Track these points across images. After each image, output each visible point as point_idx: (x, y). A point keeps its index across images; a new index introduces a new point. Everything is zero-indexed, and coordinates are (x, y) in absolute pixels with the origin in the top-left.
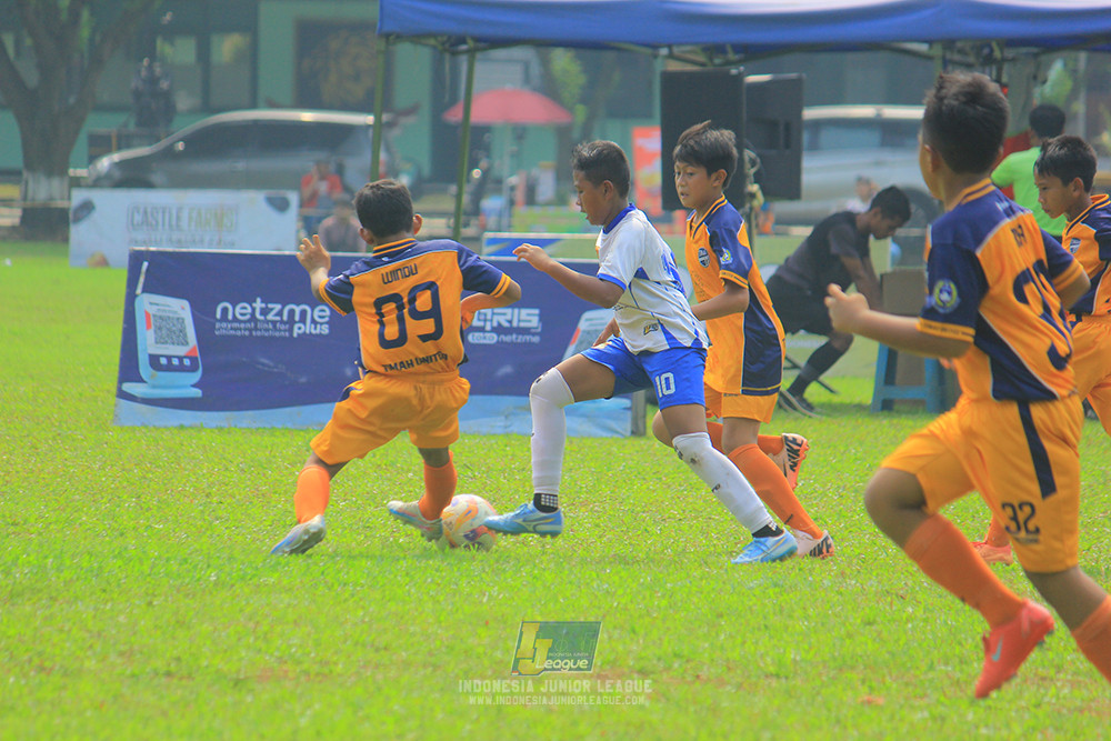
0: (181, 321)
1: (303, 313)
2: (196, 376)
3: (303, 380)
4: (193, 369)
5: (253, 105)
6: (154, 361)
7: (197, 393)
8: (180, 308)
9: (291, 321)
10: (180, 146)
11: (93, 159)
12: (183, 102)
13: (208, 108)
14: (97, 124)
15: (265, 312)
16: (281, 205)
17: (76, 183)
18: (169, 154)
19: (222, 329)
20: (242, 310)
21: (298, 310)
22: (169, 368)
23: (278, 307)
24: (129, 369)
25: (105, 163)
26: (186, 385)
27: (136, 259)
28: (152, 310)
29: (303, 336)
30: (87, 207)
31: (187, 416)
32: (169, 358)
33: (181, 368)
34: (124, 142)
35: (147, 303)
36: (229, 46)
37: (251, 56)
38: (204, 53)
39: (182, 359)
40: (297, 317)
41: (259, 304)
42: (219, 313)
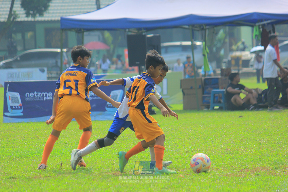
0: (17, 98)
1: (46, 95)
2: (22, 111)
3: (47, 110)
4: (21, 109)
5: (36, 48)
6: (12, 107)
7: (22, 114)
8: (17, 95)
9: (43, 96)
10: (19, 59)
12: (19, 48)
13: (25, 49)
15: (37, 95)
16: (43, 71)
18: (16, 61)
19: (27, 99)
20: (31, 95)
21: (45, 94)
22: (15, 109)
23: (40, 93)
24: (6, 110)
25: (2, 63)
26: (20, 113)
27: (6, 84)
28: (10, 95)
29: (46, 100)
31: (20, 120)
32: (15, 107)
33: (18, 109)
34: (6, 58)
36: (29, 35)
37: (35, 37)
38: (23, 37)
39: (18, 107)
40: (45, 96)
41: (35, 93)
42: (26, 96)
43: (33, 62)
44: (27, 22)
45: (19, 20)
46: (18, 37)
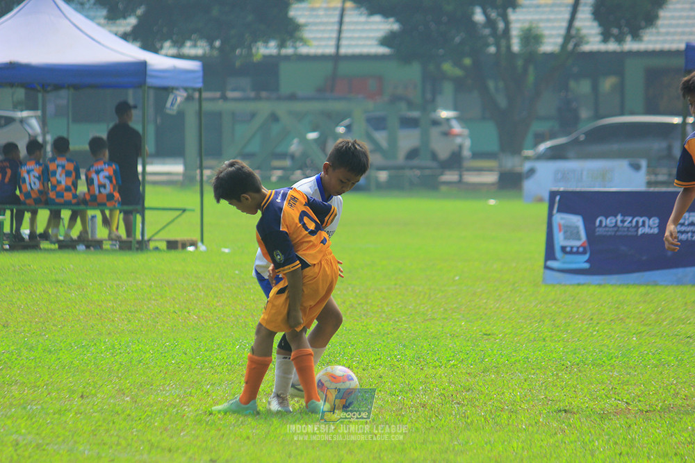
0: (577, 228)
1: (644, 222)
2: (586, 257)
3: (644, 258)
4: (584, 253)
5: (622, 114)
6: (563, 249)
7: (587, 266)
8: (577, 221)
9: (637, 226)
10: (582, 138)
11: (536, 144)
12: (584, 114)
13: (598, 116)
14: (537, 127)
15: (623, 222)
16: (636, 167)
17: (527, 158)
18: (576, 142)
19: (599, 231)
20: (610, 221)
21: (641, 220)
22: (571, 253)
23: (629, 219)
24: (550, 254)
25: (542, 147)
26: (581, 262)
27: (553, 195)
28: (562, 222)
29: (643, 234)
30: (532, 171)
31: (582, 278)
32: (572, 248)
33: (577, 253)
34: (552, 136)
35: (560, 219)
36: (608, 83)
37: (621, 88)
38: (595, 88)
39: (578, 248)
40: (640, 224)
41: (619, 218)
42: (597, 223)
43: (615, 147)
44: (607, 53)
45: (586, 48)
46: (584, 87)
